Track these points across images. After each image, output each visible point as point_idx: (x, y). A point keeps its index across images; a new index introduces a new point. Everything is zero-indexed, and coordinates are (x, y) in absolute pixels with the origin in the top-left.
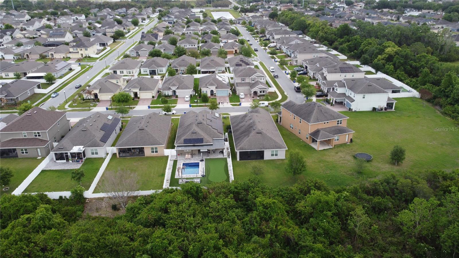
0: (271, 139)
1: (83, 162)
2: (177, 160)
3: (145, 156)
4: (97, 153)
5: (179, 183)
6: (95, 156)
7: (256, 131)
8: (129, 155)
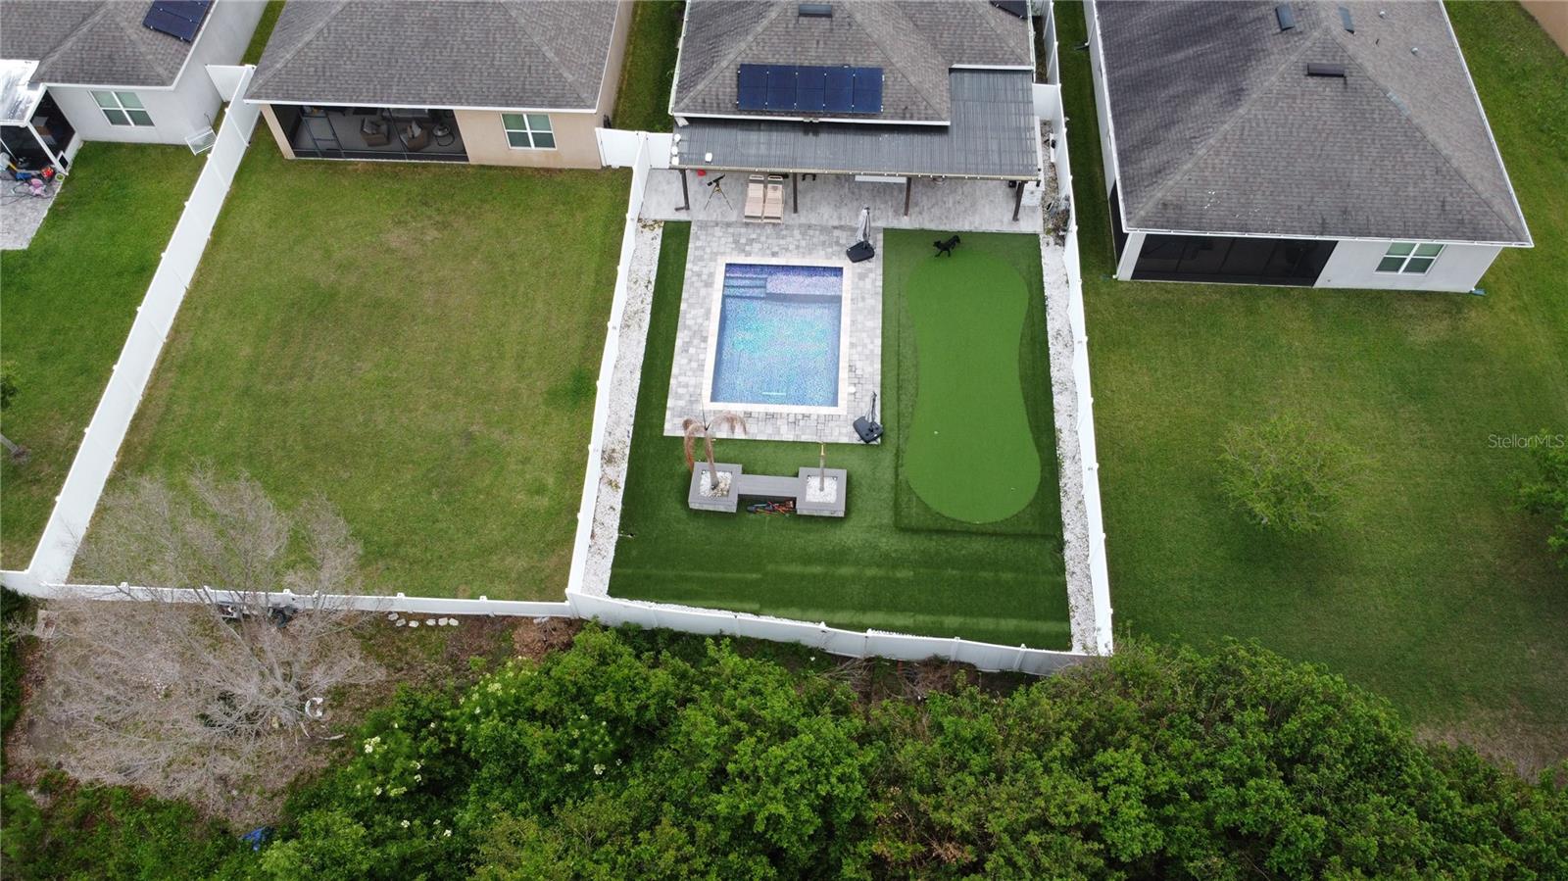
0: (1413, 135)
1: (58, 187)
2: (688, 224)
3: (472, 161)
4: (142, 119)
5: (694, 504)
6: (132, 133)
7: (1306, 49)
8: (363, 145)
